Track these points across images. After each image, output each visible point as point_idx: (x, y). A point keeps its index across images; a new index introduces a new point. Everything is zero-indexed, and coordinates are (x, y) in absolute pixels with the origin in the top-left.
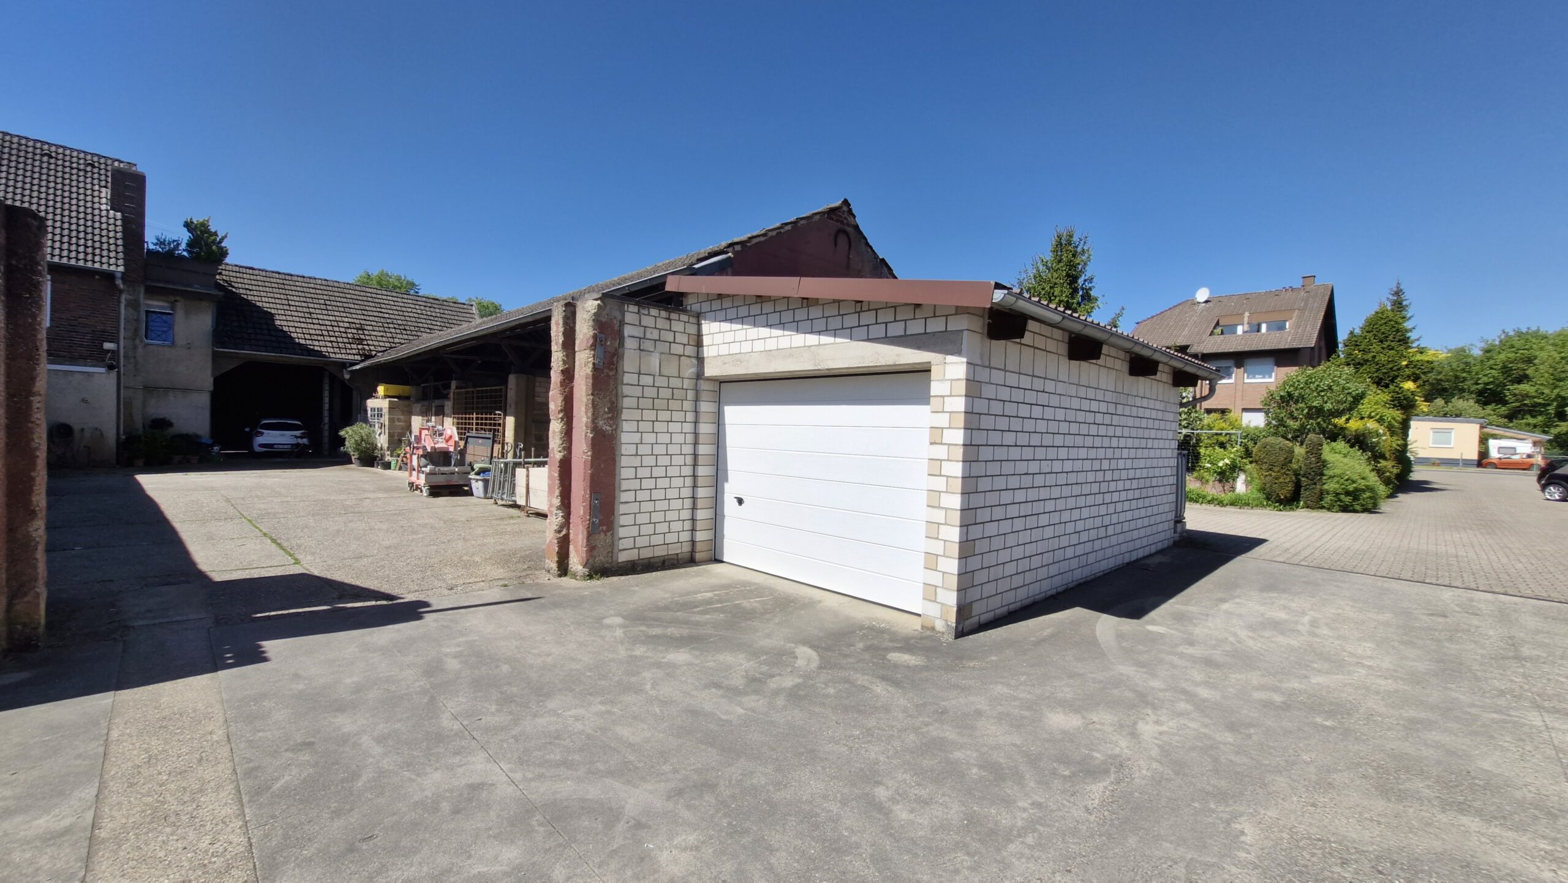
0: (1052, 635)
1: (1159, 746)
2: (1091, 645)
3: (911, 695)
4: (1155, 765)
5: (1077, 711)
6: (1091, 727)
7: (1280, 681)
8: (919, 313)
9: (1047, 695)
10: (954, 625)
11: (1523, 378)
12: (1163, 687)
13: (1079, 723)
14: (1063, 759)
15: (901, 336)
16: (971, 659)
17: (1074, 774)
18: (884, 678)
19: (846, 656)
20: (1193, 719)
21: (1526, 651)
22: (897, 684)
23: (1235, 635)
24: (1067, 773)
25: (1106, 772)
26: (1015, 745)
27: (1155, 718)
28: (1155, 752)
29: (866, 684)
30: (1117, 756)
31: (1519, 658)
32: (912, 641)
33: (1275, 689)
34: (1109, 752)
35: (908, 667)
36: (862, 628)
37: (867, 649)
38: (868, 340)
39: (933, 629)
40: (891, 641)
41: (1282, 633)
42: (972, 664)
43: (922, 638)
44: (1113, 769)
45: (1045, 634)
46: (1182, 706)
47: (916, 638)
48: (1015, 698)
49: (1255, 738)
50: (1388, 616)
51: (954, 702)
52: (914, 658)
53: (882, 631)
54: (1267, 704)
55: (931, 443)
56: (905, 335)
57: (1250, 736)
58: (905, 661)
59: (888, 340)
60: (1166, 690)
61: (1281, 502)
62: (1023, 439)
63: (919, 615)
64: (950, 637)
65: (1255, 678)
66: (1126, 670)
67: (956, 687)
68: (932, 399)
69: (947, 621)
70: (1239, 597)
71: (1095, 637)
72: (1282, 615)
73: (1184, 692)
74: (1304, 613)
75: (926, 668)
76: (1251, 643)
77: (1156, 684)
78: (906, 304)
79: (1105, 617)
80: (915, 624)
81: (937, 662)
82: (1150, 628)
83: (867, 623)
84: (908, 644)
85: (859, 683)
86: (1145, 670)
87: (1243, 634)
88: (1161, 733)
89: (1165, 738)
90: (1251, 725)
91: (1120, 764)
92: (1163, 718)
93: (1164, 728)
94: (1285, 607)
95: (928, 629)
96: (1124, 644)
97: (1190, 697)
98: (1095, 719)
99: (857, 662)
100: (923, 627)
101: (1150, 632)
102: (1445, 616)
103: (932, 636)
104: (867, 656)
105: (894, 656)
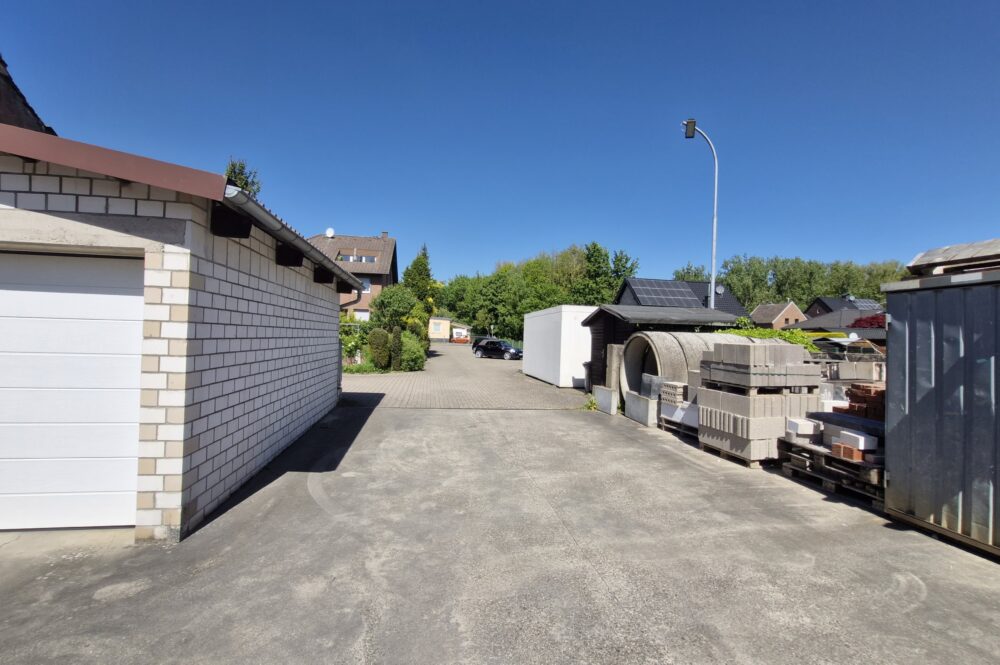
0: (275, 506)
1: (387, 577)
2: (308, 505)
3: (140, 636)
4: (390, 597)
5: (318, 574)
6: (334, 584)
7: (429, 492)
8: (125, 192)
9: (289, 567)
10: (179, 528)
11: (462, 299)
12: (370, 522)
13: (324, 584)
14: (323, 631)
15: (101, 214)
16: (204, 559)
17: (337, 642)
18: (94, 630)
19: (24, 621)
20: (397, 543)
21: (510, 439)
22: (116, 630)
23: (395, 465)
24: (331, 644)
25: (360, 623)
26: (275, 639)
27: (373, 553)
28: (385, 584)
29: (68, 650)
30: (363, 602)
31: (509, 443)
32: (126, 563)
33: (429, 499)
34: (356, 602)
35: (128, 600)
36: (45, 569)
37: (60, 597)
38: (46, 211)
39: (152, 538)
40: (95, 572)
41: (417, 457)
42: (206, 565)
43: (139, 554)
44: (364, 617)
45: (269, 506)
46: (387, 534)
47: (132, 557)
48: (261, 585)
49: (434, 540)
50: (455, 433)
51: (197, 620)
52: (133, 584)
53: (78, 564)
54: (430, 511)
55: (146, 338)
56: (107, 214)
57: (431, 541)
58: (123, 593)
59: (77, 215)
60: (372, 525)
61: (382, 368)
62: (242, 331)
63: (133, 527)
64: (175, 543)
65: (416, 494)
66: (341, 517)
67: (194, 600)
68: (146, 289)
69: (169, 526)
70: (386, 437)
71: (309, 496)
72: (412, 444)
73: (384, 521)
74: (422, 440)
75: (152, 591)
76: (404, 468)
77: (365, 522)
78: (107, 178)
79: (311, 475)
80: (128, 539)
81: (166, 578)
82: (345, 475)
83: (53, 560)
84: (120, 568)
85: (55, 654)
86: (353, 513)
87: (399, 463)
88: (383, 564)
89: (386, 568)
90: (429, 532)
91: (365, 609)
92: (380, 551)
93: (383, 559)
94: (412, 438)
95: (144, 540)
96: (333, 495)
97: (388, 523)
98: (335, 575)
99: (47, 624)
100: (137, 540)
101: (346, 478)
102: (475, 426)
103: (149, 548)
104: (61, 608)
105: (104, 593)
